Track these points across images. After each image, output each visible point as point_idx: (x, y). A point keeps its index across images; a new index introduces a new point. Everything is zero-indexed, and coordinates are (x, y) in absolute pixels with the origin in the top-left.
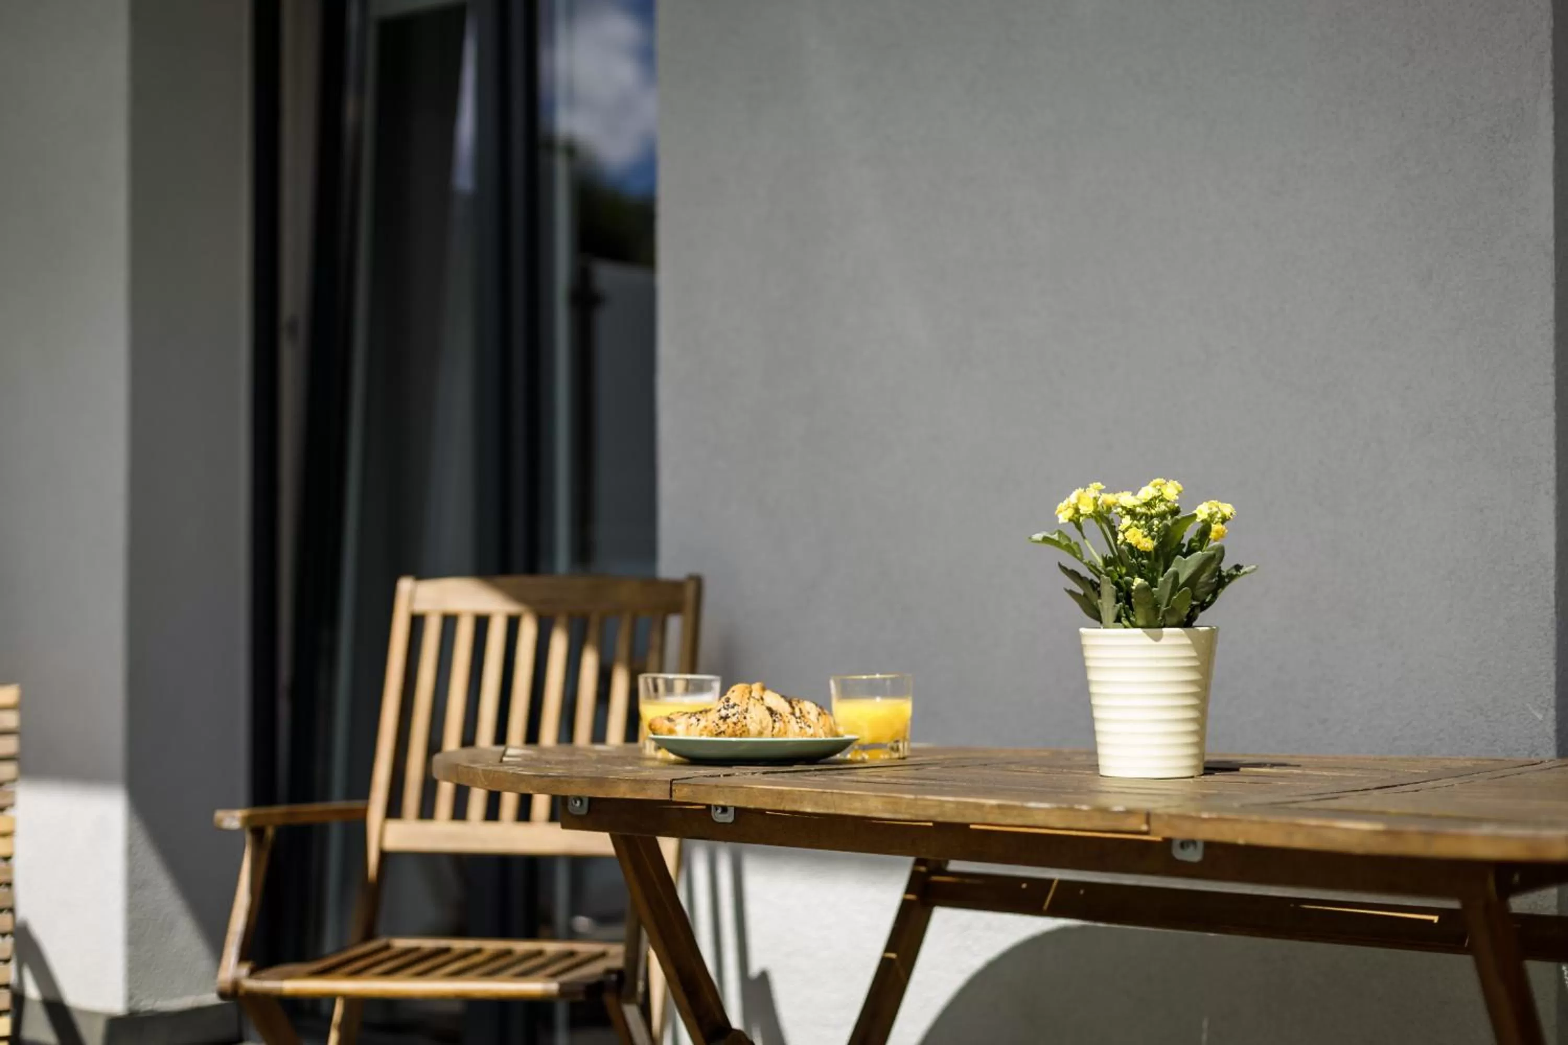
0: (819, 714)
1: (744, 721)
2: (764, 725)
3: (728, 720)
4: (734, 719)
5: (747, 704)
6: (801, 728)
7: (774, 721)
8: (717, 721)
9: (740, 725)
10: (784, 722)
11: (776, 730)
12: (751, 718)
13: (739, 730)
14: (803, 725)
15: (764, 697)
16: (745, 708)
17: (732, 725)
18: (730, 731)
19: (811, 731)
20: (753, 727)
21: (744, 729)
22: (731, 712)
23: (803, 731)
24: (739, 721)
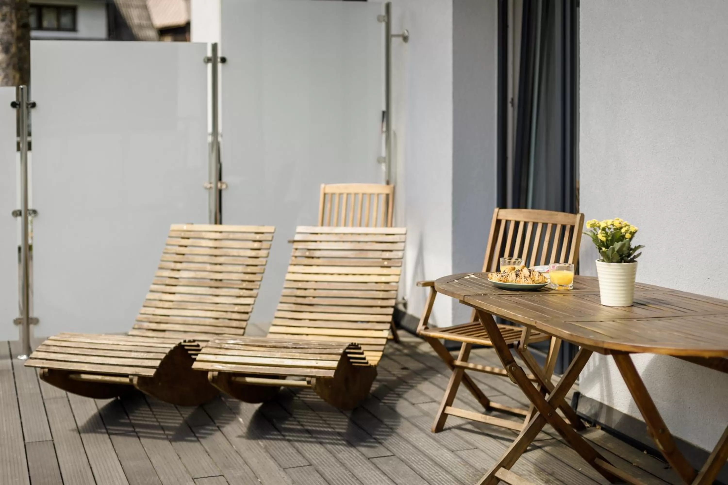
0: (539, 276)
1: (507, 278)
2: (513, 279)
3: (503, 277)
4: (504, 277)
5: (509, 273)
6: (525, 280)
7: (517, 278)
8: (500, 277)
9: (506, 279)
10: (520, 279)
11: (516, 281)
12: (509, 277)
13: (506, 280)
14: (526, 280)
15: (523, 270)
16: (508, 274)
17: (504, 279)
18: (503, 280)
19: (527, 282)
20: (510, 280)
21: (507, 280)
22: (504, 274)
23: (525, 281)
24: (506, 278)
